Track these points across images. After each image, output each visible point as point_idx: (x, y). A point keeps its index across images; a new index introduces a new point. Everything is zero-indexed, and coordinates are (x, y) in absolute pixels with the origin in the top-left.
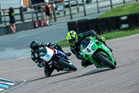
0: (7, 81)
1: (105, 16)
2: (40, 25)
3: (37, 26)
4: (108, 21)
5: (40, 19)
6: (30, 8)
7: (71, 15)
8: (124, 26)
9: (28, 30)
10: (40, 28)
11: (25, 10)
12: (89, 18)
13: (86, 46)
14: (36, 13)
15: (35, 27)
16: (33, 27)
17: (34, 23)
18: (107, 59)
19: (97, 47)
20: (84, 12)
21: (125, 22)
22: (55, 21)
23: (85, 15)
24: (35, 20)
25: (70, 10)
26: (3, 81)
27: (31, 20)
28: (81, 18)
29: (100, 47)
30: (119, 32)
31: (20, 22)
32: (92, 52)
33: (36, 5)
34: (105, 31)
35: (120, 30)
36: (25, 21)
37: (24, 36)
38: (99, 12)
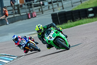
0: (11, 56)
1: (77, 9)
2: (32, 17)
3: (30, 17)
4: (79, 12)
5: (32, 12)
6: (25, 5)
7: (53, 9)
8: (91, 15)
9: (24, 20)
10: (32, 19)
11: (21, 6)
12: (66, 10)
13: (49, 35)
14: (29, 8)
15: (29, 18)
16: (27, 18)
17: (28, 15)
18: (63, 43)
19: (56, 35)
20: (62, 6)
21: (91, 12)
22: (43, 13)
23: (63, 9)
24: (28, 13)
25: (52, 5)
26: (9, 56)
27: (26, 13)
28: (60, 11)
29: (58, 35)
30: (87, 20)
31: (18, 15)
32: (53, 39)
33: (29, 2)
34: (77, 19)
35: (88, 18)
36: (22, 14)
37: (21, 24)
38: (72, 6)
